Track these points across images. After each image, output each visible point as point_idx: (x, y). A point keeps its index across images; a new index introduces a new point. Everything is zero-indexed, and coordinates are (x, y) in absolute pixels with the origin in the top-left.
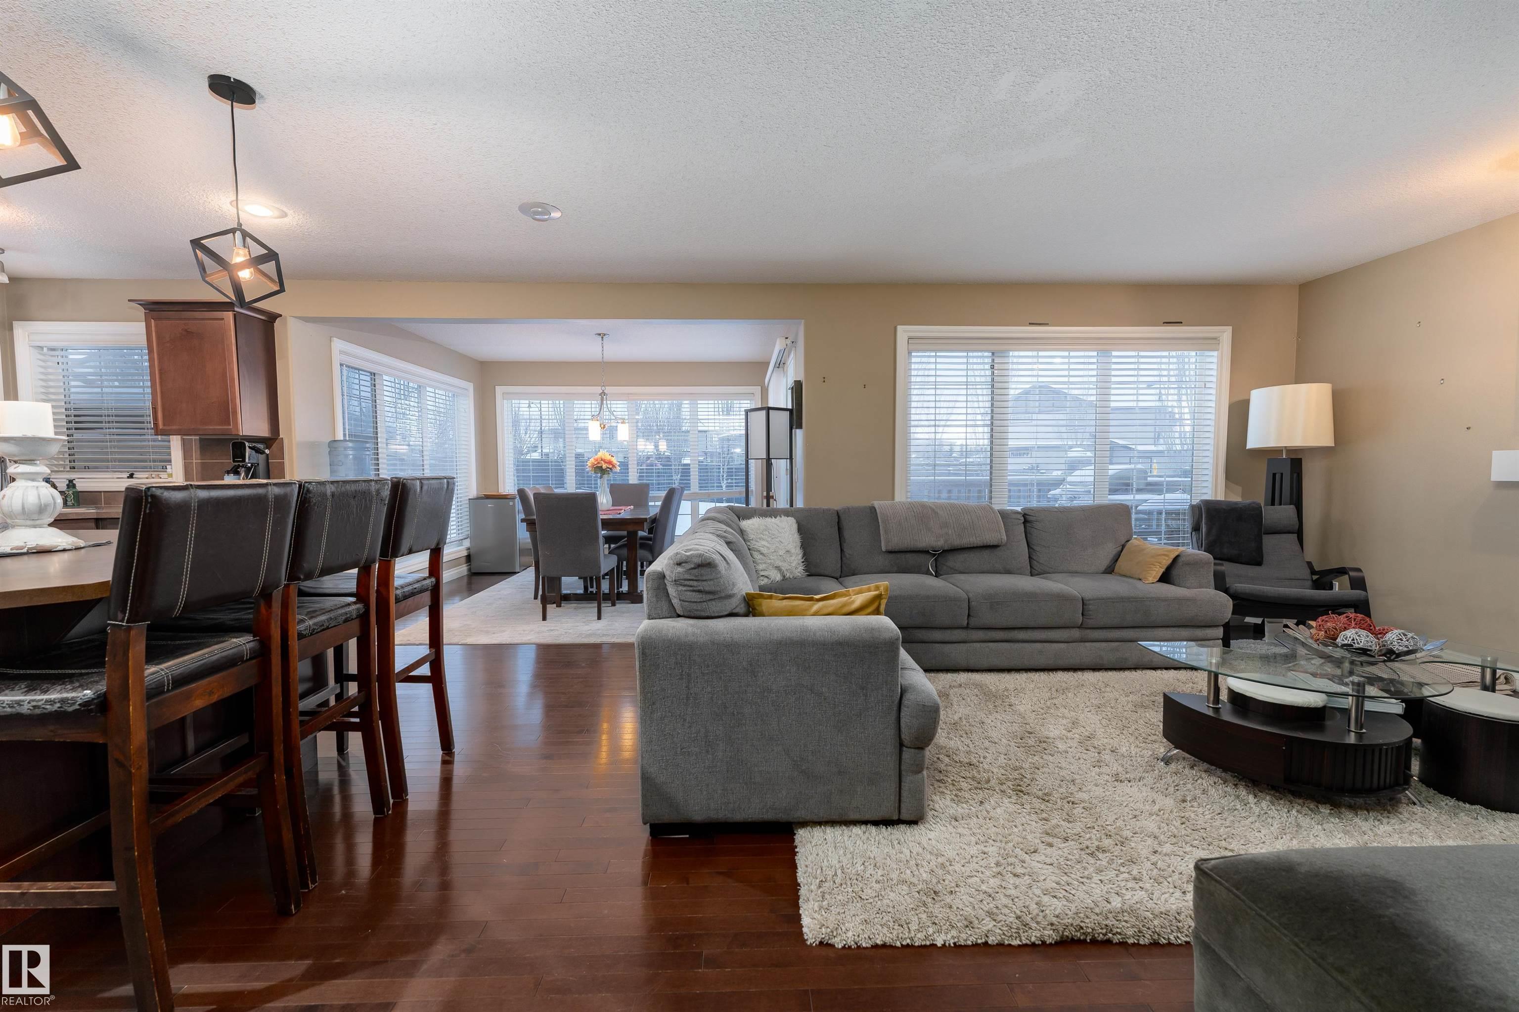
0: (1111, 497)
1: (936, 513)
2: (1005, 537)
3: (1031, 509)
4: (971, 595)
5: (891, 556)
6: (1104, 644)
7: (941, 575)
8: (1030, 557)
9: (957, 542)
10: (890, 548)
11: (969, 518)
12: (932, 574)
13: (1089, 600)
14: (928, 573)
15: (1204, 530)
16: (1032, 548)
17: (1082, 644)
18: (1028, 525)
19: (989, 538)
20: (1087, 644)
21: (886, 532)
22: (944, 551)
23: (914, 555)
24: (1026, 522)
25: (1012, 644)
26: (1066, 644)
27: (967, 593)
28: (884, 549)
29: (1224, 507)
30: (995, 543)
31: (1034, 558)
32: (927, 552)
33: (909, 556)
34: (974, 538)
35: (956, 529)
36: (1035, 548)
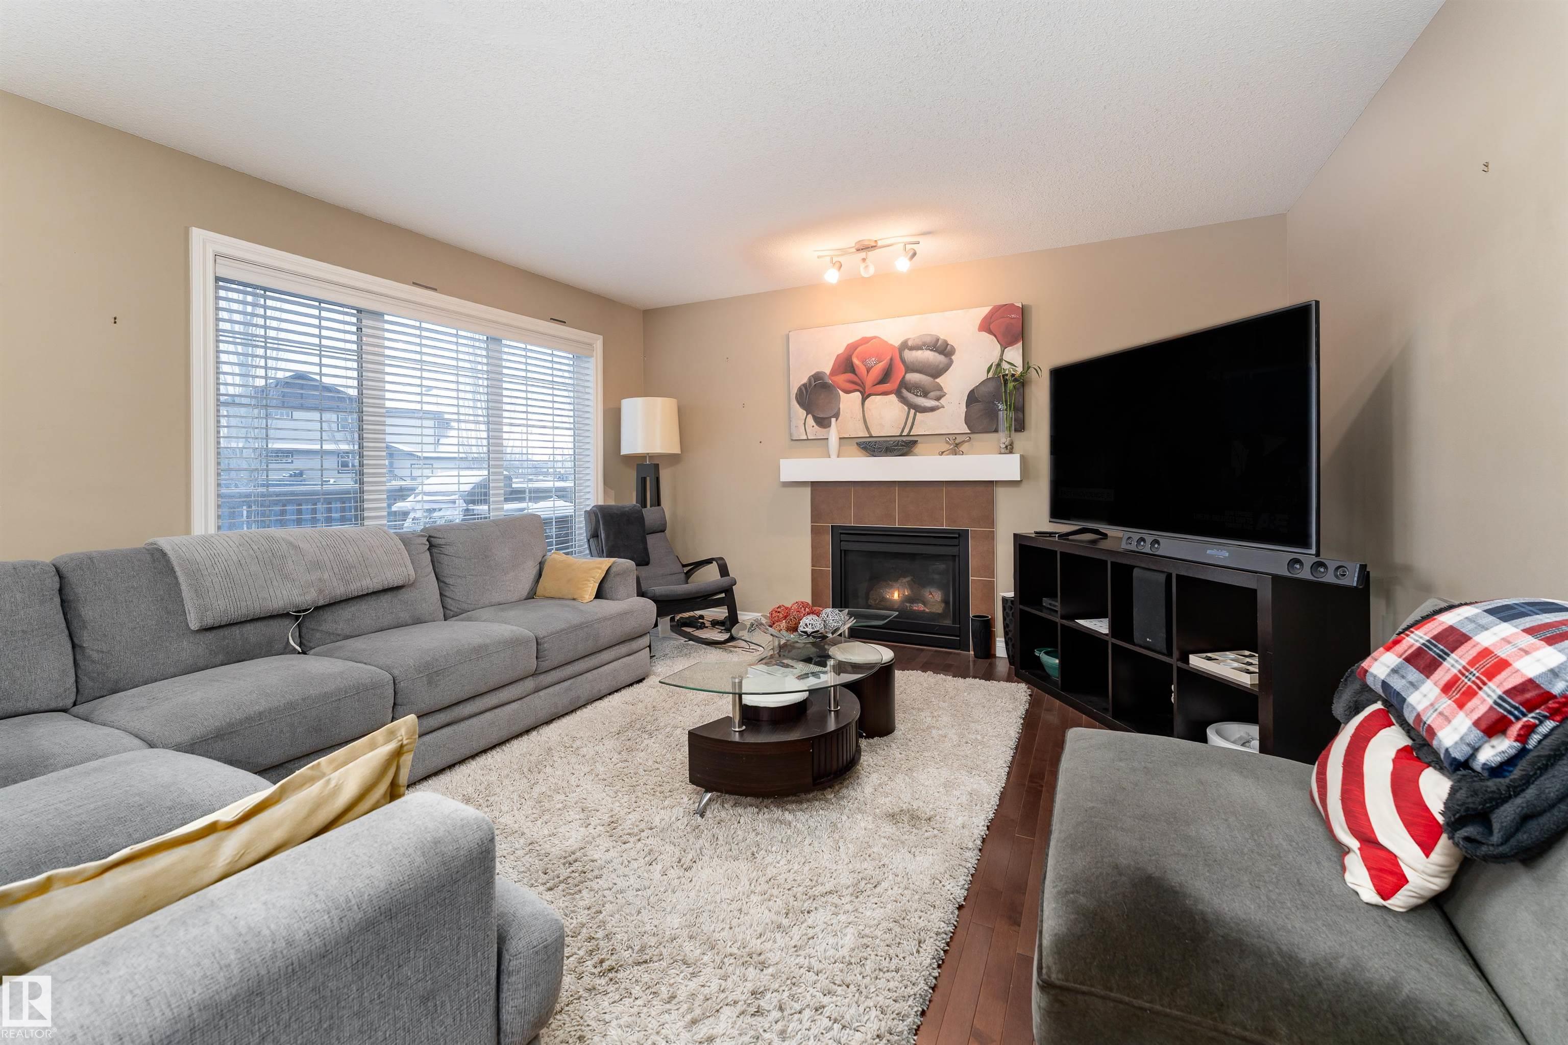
0: (509, 506)
1: (296, 548)
2: (412, 572)
3: (438, 529)
4: (396, 672)
5: (210, 636)
6: (557, 687)
7: (311, 648)
8: (441, 594)
9: (340, 590)
10: (209, 621)
11: (356, 549)
12: (294, 651)
13: (544, 637)
14: (287, 650)
15: (603, 536)
16: (443, 582)
17: (536, 694)
18: (435, 550)
19: (392, 577)
20: (542, 693)
21: (198, 592)
22: (317, 608)
23: (259, 625)
24: (431, 547)
25: (455, 727)
26: (519, 702)
27: (388, 669)
28: (194, 625)
29: (615, 511)
30: (400, 583)
31: (447, 594)
32: (287, 615)
33: (249, 628)
34: (368, 580)
35: (336, 570)
36: (447, 580)
